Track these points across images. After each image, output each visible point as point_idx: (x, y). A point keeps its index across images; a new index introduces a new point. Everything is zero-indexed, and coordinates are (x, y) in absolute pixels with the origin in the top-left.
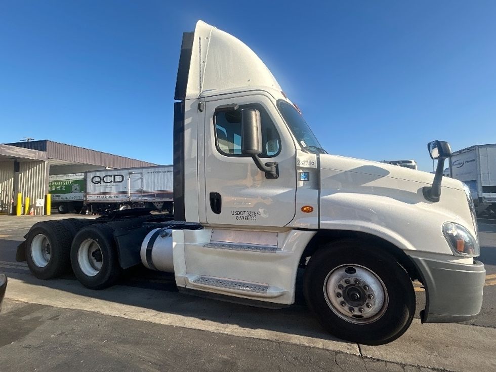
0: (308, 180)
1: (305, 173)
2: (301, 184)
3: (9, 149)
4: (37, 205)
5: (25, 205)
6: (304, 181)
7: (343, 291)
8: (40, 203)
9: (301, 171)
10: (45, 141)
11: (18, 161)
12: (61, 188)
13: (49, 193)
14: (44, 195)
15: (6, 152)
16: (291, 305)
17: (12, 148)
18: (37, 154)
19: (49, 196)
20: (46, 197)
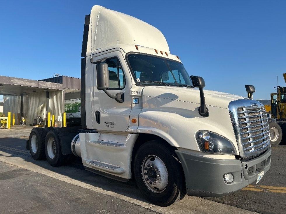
0: (138, 103)
1: (136, 99)
2: (134, 105)
3: (42, 83)
4: (59, 120)
5: (52, 120)
6: (135, 103)
7: (147, 172)
8: (60, 119)
9: (134, 98)
10: (62, 77)
11: (48, 91)
12: (73, 108)
13: (65, 112)
14: (62, 113)
15: (41, 86)
16: (130, 180)
17: (44, 83)
18: (57, 85)
19: (65, 114)
20: (63, 114)
